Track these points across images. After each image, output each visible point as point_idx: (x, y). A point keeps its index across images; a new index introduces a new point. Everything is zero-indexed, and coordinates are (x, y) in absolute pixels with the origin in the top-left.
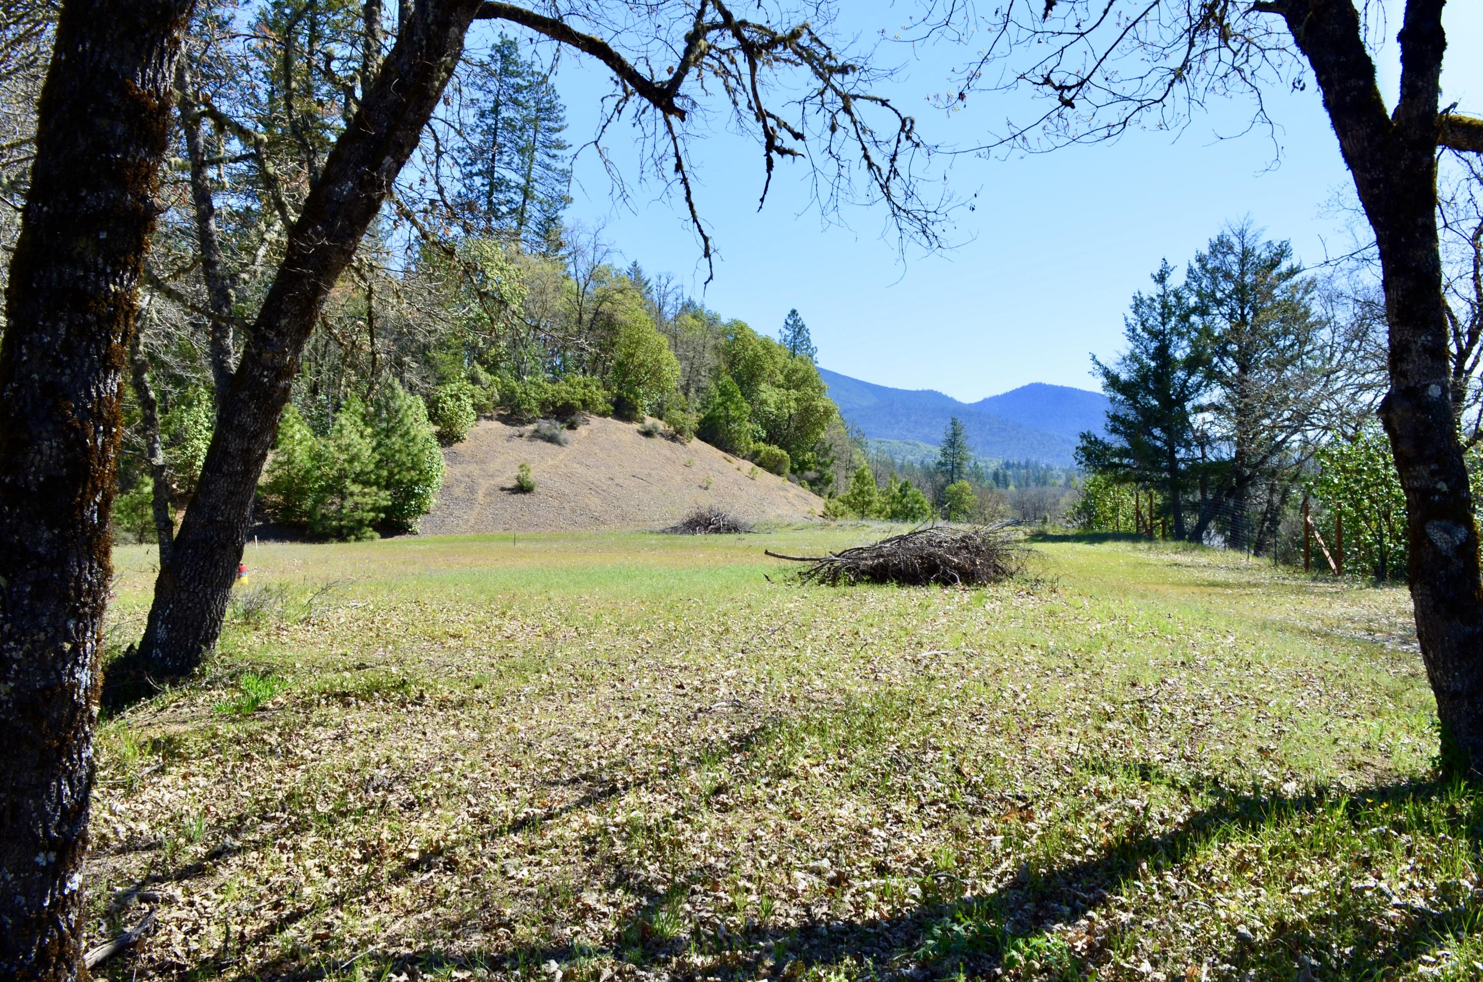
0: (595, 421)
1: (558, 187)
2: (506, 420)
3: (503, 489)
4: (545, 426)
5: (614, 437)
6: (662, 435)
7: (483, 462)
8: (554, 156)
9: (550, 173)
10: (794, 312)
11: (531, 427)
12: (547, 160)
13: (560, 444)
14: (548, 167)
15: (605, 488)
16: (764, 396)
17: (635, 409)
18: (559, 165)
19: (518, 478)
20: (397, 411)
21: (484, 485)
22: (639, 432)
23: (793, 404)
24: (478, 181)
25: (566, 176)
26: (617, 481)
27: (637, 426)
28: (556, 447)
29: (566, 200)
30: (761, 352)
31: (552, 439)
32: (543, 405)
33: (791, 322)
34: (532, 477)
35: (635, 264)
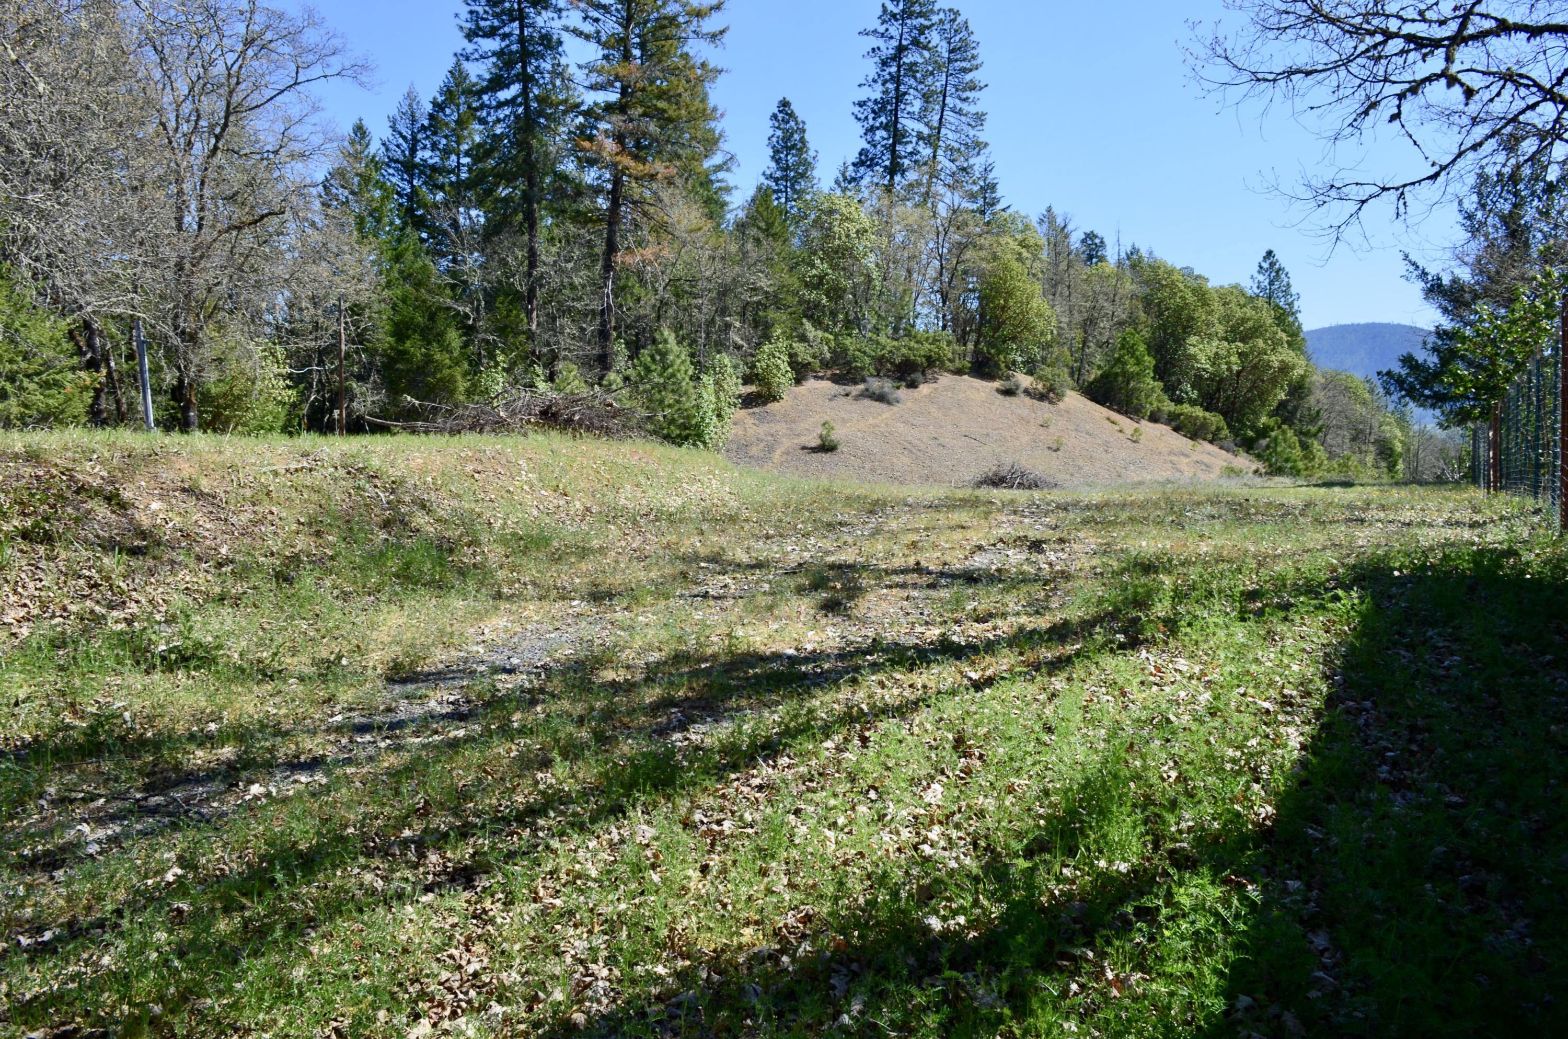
0: (946, 379)
1: (972, 133)
2: (836, 379)
3: (804, 448)
4: (875, 384)
5: (962, 396)
6: (1027, 392)
7: (794, 422)
8: (965, 100)
9: (963, 118)
10: (1270, 253)
11: (862, 387)
12: (959, 105)
13: (889, 403)
14: (960, 112)
15: (923, 447)
16: (1192, 350)
17: (997, 366)
18: (972, 109)
19: (821, 436)
21: (786, 443)
22: (998, 391)
23: (1234, 359)
25: (980, 118)
26: (941, 441)
27: (997, 384)
28: (884, 406)
29: (978, 146)
30: (1190, 298)
31: (881, 398)
32: (880, 361)
33: (1265, 265)
34: (836, 435)
35: (1049, 210)
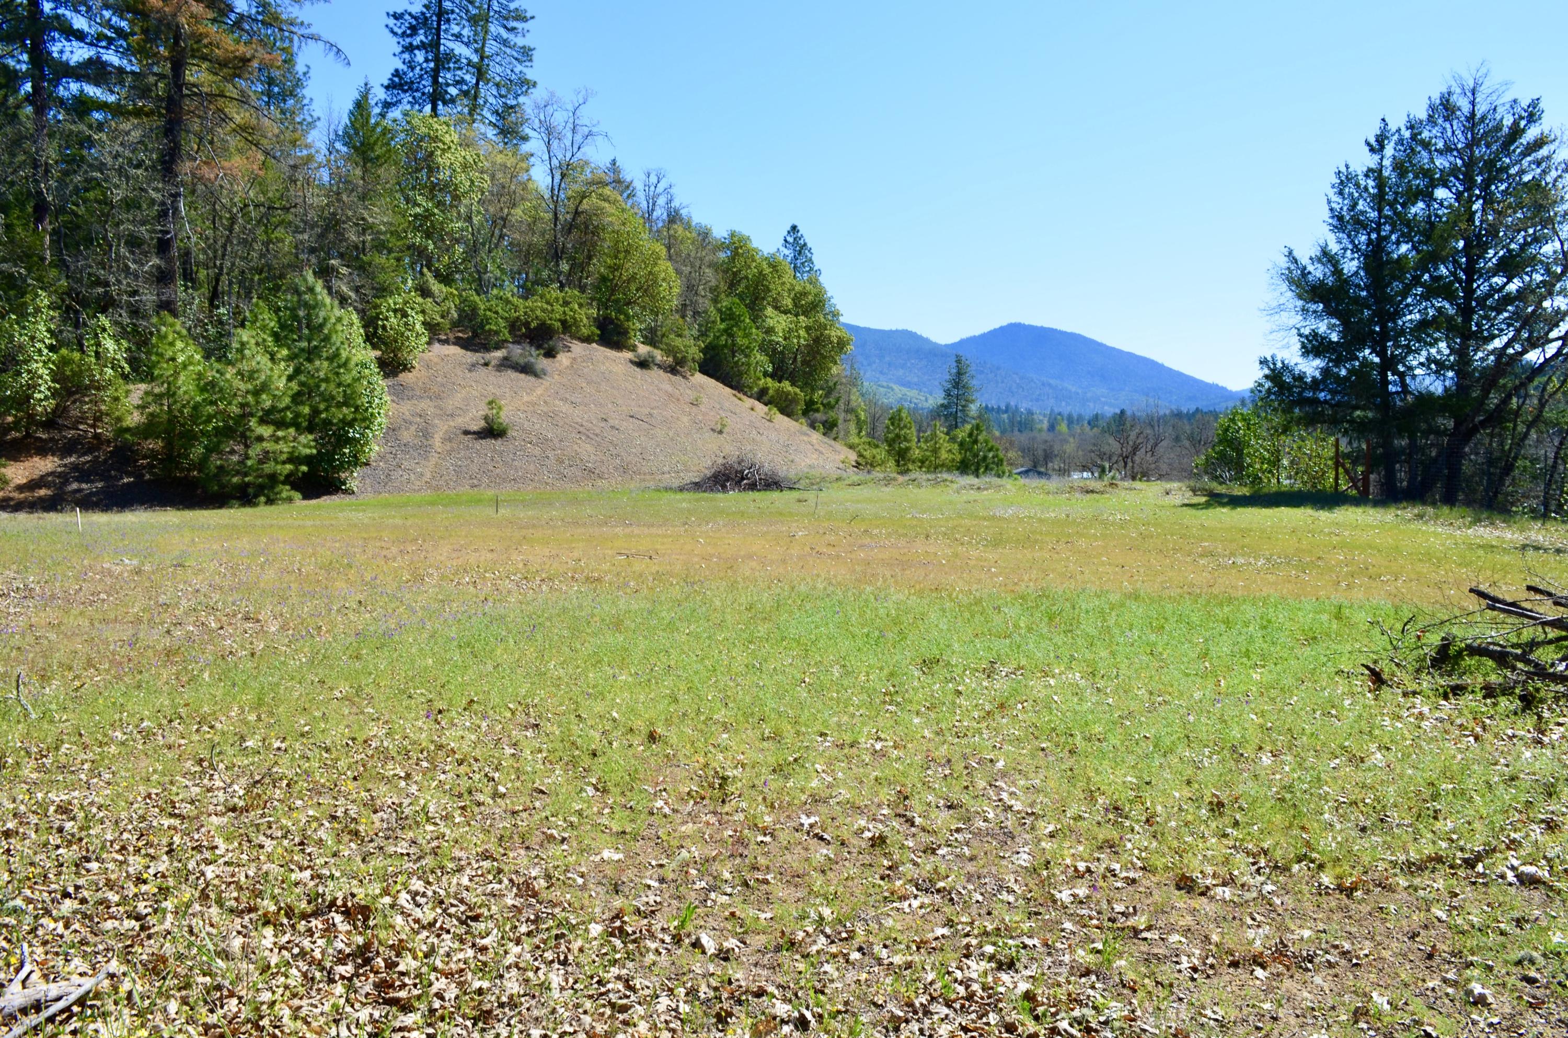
0: (578, 348)
1: (518, 68)
2: (465, 344)
3: (466, 433)
4: (517, 351)
5: (603, 368)
6: (659, 366)
7: (438, 397)
8: (512, 30)
9: (508, 51)
10: (794, 228)
11: (499, 354)
12: (504, 34)
13: (536, 375)
14: (505, 43)
15: (598, 431)
16: (770, 322)
17: (625, 333)
18: (520, 41)
19: (486, 418)
20: (321, 326)
21: (441, 429)
22: (631, 362)
23: (802, 333)
24: (420, 56)
25: (526, 54)
26: (611, 422)
27: (629, 355)
28: (532, 379)
29: (526, 84)
30: (767, 270)
31: (526, 369)
32: (513, 325)
33: (790, 239)
34: (505, 417)
35: (614, 162)
